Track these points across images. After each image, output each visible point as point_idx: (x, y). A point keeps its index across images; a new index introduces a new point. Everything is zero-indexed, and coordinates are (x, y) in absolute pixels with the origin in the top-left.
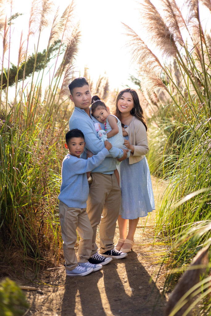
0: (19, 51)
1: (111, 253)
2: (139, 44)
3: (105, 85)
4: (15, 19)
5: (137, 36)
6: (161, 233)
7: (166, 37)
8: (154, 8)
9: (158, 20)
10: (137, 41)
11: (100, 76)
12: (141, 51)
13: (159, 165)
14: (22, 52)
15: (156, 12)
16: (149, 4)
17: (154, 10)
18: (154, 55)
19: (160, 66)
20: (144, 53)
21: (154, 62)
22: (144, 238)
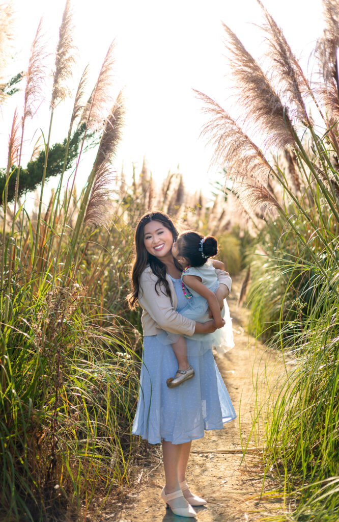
0: (9, 145)
2: (227, 125)
3: (177, 188)
4: (18, 83)
5: (223, 111)
6: (275, 466)
7: (273, 113)
8: (251, 60)
10: (223, 121)
11: (169, 172)
12: (229, 139)
13: (270, 340)
14: (14, 147)
15: (256, 68)
16: (244, 53)
17: (251, 65)
18: (254, 146)
19: (265, 165)
20: (236, 141)
21: (255, 157)
22: (245, 478)
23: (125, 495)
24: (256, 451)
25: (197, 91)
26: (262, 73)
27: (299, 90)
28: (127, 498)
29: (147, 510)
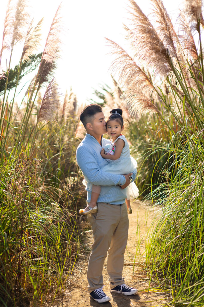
1: (121, 288)
2: (127, 61)
5: (124, 51)
7: (161, 52)
8: (146, 19)
9: (151, 33)
10: (124, 58)
12: (128, 70)
15: (149, 24)
16: (141, 14)
17: (146, 22)
18: (144, 74)
19: (150, 86)
20: (133, 71)
21: (144, 81)
22: (135, 281)
23: (62, 293)
24: (139, 264)
25: (108, 39)
26: (153, 27)
27: (172, 39)
28: (64, 295)
29: (78, 303)
